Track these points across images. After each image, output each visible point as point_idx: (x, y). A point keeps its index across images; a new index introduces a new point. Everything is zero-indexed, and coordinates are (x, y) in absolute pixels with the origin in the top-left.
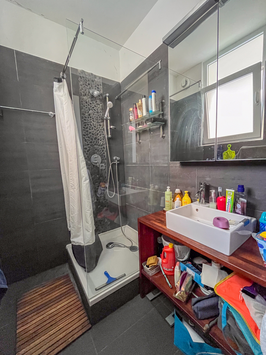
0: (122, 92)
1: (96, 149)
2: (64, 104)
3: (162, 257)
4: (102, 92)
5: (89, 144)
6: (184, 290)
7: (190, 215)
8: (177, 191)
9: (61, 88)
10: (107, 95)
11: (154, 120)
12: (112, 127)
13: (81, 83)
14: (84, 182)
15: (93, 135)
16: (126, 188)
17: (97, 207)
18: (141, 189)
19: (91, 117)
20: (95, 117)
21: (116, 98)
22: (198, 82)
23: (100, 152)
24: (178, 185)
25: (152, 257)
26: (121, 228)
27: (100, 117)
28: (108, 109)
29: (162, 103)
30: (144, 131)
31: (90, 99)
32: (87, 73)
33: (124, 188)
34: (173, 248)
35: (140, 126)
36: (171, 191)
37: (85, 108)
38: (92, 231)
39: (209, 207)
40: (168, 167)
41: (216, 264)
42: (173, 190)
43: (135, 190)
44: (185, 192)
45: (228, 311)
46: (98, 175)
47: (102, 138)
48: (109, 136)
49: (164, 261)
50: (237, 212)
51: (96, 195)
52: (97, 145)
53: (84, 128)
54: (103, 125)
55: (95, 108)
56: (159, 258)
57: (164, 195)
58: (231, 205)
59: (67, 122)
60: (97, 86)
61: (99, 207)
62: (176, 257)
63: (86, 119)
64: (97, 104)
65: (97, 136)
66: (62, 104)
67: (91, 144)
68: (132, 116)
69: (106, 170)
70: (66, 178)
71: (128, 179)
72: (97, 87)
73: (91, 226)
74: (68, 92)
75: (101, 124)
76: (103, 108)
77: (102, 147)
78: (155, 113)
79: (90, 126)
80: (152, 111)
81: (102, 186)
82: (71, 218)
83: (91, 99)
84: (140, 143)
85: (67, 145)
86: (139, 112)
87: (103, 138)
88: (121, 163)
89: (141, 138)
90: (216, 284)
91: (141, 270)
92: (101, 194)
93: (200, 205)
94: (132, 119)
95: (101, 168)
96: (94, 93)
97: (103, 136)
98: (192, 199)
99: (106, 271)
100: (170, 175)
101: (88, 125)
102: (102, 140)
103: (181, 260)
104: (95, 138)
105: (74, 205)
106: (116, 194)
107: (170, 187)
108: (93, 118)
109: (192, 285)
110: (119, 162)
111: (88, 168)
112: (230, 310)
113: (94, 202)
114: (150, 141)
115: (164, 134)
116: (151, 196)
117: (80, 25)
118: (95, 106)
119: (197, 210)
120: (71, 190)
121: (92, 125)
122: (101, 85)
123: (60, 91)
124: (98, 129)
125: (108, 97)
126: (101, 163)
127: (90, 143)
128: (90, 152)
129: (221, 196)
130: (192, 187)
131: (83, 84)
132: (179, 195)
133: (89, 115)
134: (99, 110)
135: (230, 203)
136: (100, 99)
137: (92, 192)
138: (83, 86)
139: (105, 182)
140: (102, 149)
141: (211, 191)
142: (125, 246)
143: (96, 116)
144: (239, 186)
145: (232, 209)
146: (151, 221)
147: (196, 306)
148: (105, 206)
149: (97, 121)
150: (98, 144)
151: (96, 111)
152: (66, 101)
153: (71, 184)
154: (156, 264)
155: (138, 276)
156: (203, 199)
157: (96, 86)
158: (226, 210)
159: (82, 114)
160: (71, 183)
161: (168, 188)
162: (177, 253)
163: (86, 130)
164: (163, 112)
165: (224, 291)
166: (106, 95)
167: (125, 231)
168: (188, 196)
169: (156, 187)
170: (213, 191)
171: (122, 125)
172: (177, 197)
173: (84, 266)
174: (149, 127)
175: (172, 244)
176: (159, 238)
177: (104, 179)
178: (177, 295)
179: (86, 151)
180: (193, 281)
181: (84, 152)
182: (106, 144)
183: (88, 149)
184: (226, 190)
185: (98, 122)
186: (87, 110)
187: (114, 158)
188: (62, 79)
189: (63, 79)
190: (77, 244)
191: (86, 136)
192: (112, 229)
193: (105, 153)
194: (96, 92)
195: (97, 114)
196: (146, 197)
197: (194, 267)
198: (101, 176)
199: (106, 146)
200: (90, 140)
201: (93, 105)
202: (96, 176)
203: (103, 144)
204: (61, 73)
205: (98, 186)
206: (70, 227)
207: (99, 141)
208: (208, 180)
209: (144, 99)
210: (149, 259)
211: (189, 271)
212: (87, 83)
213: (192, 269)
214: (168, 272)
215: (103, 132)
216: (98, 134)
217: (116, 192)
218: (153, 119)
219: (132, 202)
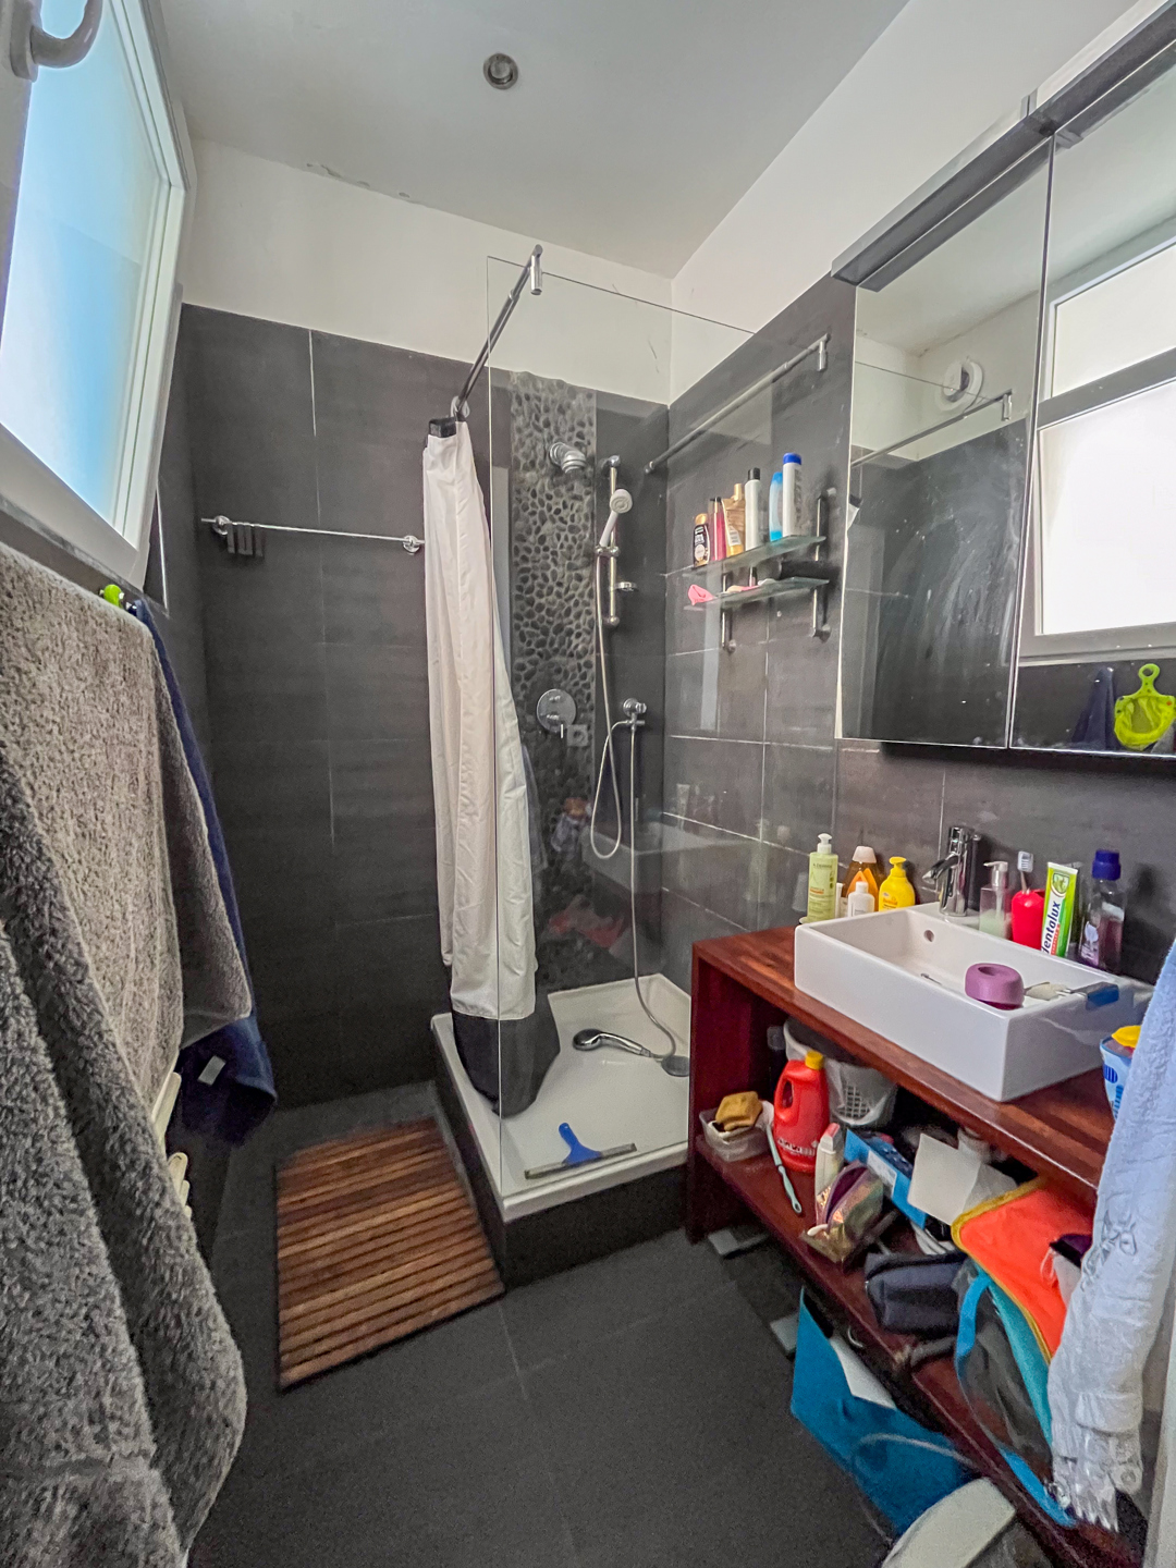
0: (670, 450)
1: (558, 671)
2: (457, 511)
3: (776, 1103)
4: (595, 449)
5: (531, 652)
6: (841, 1221)
7: (901, 951)
8: (863, 854)
9: (450, 455)
10: (613, 461)
11: (788, 568)
12: (622, 585)
13: (520, 421)
14: (506, 792)
15: (553, 616)
16: (666, 827)
17: (547, 891)
18: (722, 835)
19: (546, 549)
20: (562, 546)
21: (647, 471)
22: (997, 400)
23: (572, 683)
24: (870, 833)
25: (738, 1097)
26: (637, 981)
27: (580, 547)
28: (613, 516)
29: (825, 499)
30: (750, 607)
31: (547, 480)
32: (543, 380)
33: (656, 826)
34: (823, 1072)
35: (733, 588)
36: (834, 851)
37: (526, 514)
38: (527, 972)
39: (977, 927)
40: (836, 754)
41: (973, 1142)
42: (842, 850)
43: (698, 839)
44: (893, 860)
45: (985, 1300)
46: (560, 768)
47: (583, 627)
48: (612, 620)
49: (783, 1117)
50: (1083, 955)
51: (548, 845)
52: (564, 653)
53: (520, 588)
54: (592, 577)
55: (563, 514)
56: (766, 1104)
57: (804, 866)
58: (1063, 927)
59: (464, 574)
60: (578, 429)
61: (555, 889)
62: (831, 1106)
63: (529, 556)
64: (575, 498)
65: (565, 620)
66: (450, 510)
67: (540, 649)
68: (705, 544)
69: (591, 753)
70: (445, 772)
71: (674, 792)
72: (576, 432)
73: (524, 953)
74: (472, 470)
75: (585, 572)
76: (595, 511)
77: (582, 662)
78: (790, 542)
79: (540, 580)
80: (780, 533)
81: (573, 812)
82: (455, 919)
83: (552, 479)
84: (730, 651)
85: (459, 656)
86: (731, 534)
87: (587, 627)
88: (653, 725)
89: (736, 633)
90: (960, 1212)
91: (694, 1138)
92: (568, 840)
93: (943, 919)
94: (705, 558)
95: (570, 741)
96: (565, 460)
97: (588, 618)
98: (920, 892)
99: (566, 1124)
100: (842, 791)
101: (535, 577)
102: (584, 635)
103: (852, 1122)
104: (559, 629)
105: (467, 873)
106: (625, 848)
107: (830, 837)
108: (554, 553)
109: (880, 1218)
110: (642, 722)
111: (524, 741)
112: (994, 1302)
113: (537, 871)
114: (767, 647)
115: (825, 622)
116: (758, 867)
117: (529, 265)
118: (565, 506)
119: (929, 935)
120: (463, 820)
121: (550, 580)
122: (591, 424)
123: (445, 466)
124: (570, 593)
125: (618, 467)
126: (574, 723)
127: (538, 647)
128: (534, 678)
129: (1028, 885)
130: (924, 842)
131: (528, 426)
132: (868, 870)
133: (542, 539)
134: (580, 520)
135: (1057, 918)
136: (585, 477)
137: (535, 833)
138: (526, 432)
139: (586, 798)
140: (580, 670)
141: (991, 867)
142: (644, 1052)
143: (566, 545)
144: (1100, 856)
145: (1065, 944)
146: (743, 959)
147: (877, 1279)
148: (580, 891)
149: (567, 562)
150: (568, 652)
151: (566, 523)
152: (464, 501)
153: (462, 795)
154: (749, 1122)
155: (680, 1161)
156: (957, 892)
157: (572, 429)
158: (1043, 945)
159: (516, 539)
160: (465, 792)
161: (823, 841)
162: (836, 1093)
163: (528, 596)
164: (824, 538)
165: (989, 1241)
166: (609, 463)
167: (652, 997)
168: (905, 879)
169: (782, 830)
170: (998, 866)
171: (666, 575)
172: (860, 879)
173: (493, 1093)
174: (769, 594)
175: (818, 1056)
176: (771, 1031)
177: (582, 787)
178: (811, 1232)
179: (522, 674)
180: (887, 1205)
181: (514, 680)
182: (598, 650)
183: (529, 667)
184: (1046, 866)
185: (570, 567)
186: (535, 523)
187: (627, 705)
188: (457, 423)
189: (460, 420)
190: (471, 1013)
191: (526, 620)
192: (599, 983)
193: (593, 685)
194: (570, 458)
195: (570, 536)
196: (743, 869)
197: (899, 1155)
198: (571, 771)
199: (598, 659)
200: (538, 636)
201: (556, 503)
202: (553, 771)
203: (585, 651)
204: (455, 401)
205: (558, 812)
206: (450, 951)
207: (573, 637)
208: (987, 819)
209: (751, 485)
210: (726, 1099)
211: (876, 1163)
212: (542, 420)
213: (890, 1161)
214: (795, 1158)
215: (588, 605)
216: (568, 612)
217: (625, 841)
218: (780, 567)
219: (685, 885)
